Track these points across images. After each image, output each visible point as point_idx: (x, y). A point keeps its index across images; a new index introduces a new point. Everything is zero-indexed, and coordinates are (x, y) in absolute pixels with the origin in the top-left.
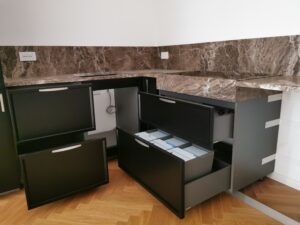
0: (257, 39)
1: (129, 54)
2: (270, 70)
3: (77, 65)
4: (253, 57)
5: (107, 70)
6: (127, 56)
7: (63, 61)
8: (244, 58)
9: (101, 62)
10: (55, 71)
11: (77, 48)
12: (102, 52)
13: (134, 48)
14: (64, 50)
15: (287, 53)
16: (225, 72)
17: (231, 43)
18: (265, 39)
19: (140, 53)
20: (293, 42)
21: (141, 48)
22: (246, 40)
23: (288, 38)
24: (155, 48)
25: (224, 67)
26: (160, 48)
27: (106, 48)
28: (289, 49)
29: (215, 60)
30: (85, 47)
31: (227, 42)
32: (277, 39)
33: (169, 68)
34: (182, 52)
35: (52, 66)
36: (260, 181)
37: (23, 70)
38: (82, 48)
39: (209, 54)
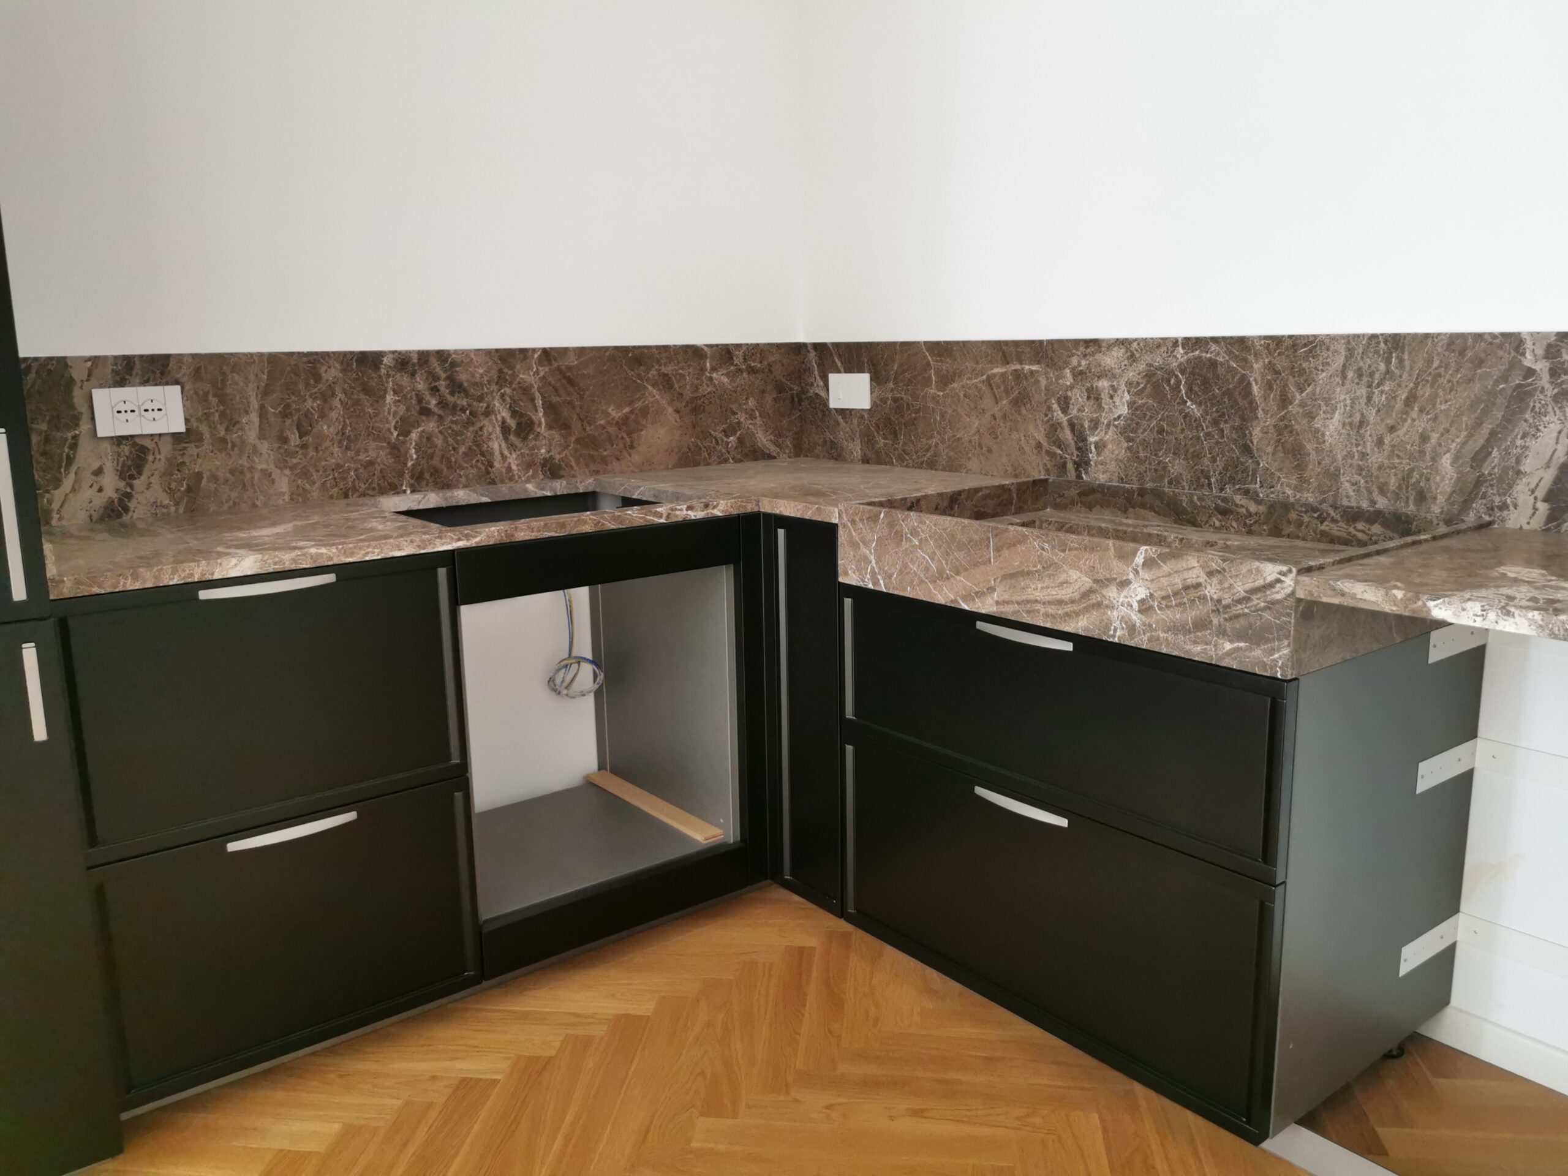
0: (1351, 341)
1: (666, 383)
2: (1422, 497)
3: (397, 451)
4: (1332, 427)
5: (553, 470)
6: (654, 395)
7: (328, 429)
8: (1284, 428)
9: (524, 428)
10: (283, 484)
11: (404, 362)
12: (529, 377)
13: (693, 353)
14: (331, 373)
15: (1511, 418)
16: (1185, 495)
17: (1214, 353)
18: (1395, 342)
19: (720, 377)
20: (1542, 367)
21: (725, 353)
22: (1295, 342)
23: (1514, 341)
24: (798, 349)
25: (1178, 467)
26: (821, 348)
27: (547, 354)
28: (1522, 396)
29: (1128, 430)
30: (442, 355)
31: (1193, 343)
32: (1457, 343)
33: (873, 458)
34: (945, 380)
35: (266, 457)
36: (1389, 1056)
37: (111, 483)
38: (424, 356)
39: (1094, 395)
